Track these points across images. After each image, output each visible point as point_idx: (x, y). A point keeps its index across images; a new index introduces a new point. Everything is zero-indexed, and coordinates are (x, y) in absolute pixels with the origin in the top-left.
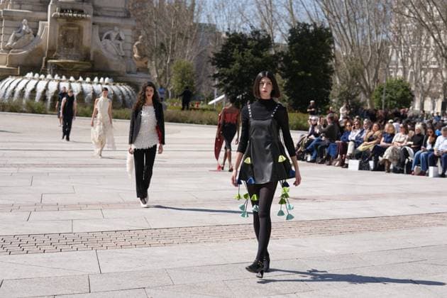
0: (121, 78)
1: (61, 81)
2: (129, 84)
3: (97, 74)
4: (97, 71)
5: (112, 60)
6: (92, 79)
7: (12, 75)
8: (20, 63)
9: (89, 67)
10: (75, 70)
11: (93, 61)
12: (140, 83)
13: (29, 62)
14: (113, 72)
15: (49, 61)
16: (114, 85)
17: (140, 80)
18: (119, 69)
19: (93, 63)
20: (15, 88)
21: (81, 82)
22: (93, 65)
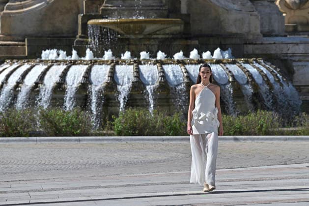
0: (250, 49)
1: (117, 63)
2: (269, 58)
3: (196, 42)
4: (197, 37)
5: (228, 11)
6: (187, 55)
7: (12, 59)
8: (30, 31)
9: (178, 28)
10: (149, 37)
11: (188, 15)
12: (293, 55)
13: (47, 28)
14: (232, 36)
15: (91, 22)
16: (234, 63)
17: (292, 49)
18: (245, 29)
19: (187, 20)
20: (18, 84)
21: (162, 63)
22: (187, 24)
